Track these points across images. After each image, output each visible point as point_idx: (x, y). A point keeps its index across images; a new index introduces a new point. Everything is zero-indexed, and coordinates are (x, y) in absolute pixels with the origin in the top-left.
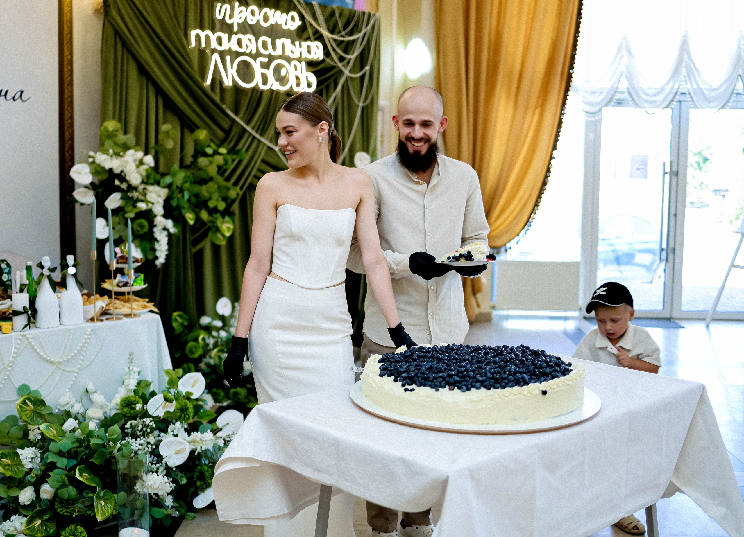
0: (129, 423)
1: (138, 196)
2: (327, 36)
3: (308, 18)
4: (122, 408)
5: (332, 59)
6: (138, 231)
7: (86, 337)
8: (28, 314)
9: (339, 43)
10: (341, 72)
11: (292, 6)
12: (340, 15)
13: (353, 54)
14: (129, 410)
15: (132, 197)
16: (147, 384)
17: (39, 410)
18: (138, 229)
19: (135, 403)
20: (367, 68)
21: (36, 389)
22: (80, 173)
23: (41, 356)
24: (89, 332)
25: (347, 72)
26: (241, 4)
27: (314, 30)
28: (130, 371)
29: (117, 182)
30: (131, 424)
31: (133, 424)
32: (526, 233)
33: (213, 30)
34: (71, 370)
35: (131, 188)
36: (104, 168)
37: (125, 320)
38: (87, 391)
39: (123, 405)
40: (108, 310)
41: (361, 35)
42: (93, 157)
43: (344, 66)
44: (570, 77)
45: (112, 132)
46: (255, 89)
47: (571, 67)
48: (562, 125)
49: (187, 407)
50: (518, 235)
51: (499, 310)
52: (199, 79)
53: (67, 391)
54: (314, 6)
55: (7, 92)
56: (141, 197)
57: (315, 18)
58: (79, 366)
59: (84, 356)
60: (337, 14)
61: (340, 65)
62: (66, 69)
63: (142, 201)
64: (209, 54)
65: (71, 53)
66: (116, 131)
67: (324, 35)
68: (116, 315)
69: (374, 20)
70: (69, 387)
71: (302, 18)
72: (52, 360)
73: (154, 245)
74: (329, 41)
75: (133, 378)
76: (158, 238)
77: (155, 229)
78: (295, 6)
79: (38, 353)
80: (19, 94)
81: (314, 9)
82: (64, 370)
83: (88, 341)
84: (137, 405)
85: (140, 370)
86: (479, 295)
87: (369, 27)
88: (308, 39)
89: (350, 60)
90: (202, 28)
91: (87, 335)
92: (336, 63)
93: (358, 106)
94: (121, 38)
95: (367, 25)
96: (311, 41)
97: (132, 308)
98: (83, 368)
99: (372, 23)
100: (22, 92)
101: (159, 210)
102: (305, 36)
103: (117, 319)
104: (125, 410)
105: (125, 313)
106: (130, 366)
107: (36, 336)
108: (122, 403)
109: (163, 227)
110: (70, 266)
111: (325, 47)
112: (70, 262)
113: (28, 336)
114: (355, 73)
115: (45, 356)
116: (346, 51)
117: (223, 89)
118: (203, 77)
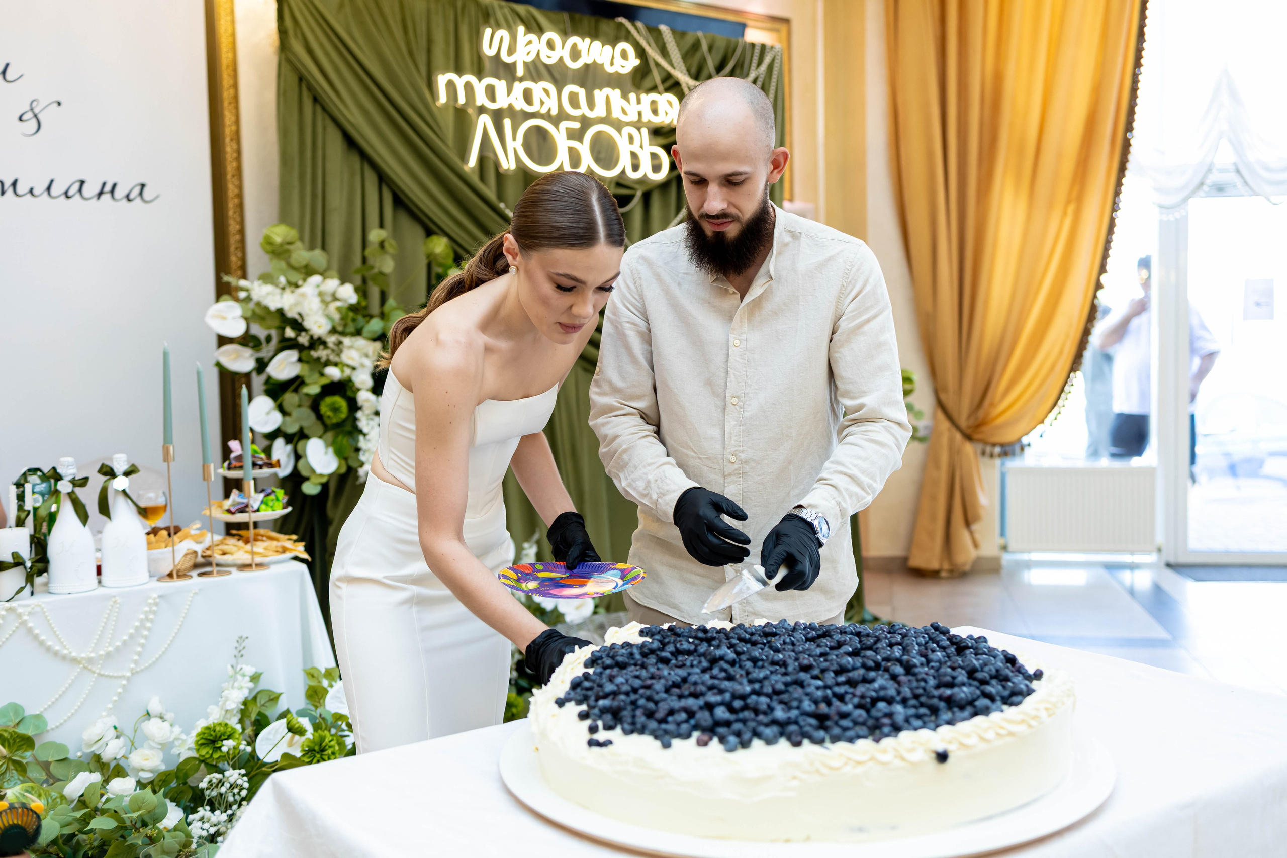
0: (206, 779)
1: (328, 356)
2: (687, 84)
3: (653, 54)
4: (197, 748)
6: (329, 417)
7: (147, 609)
8: (25, 568)
11: (623, 33)
12: (710, 49)
14: (211, 752)
15: (318, 359)
16: (272, 697)
17: (20, 757)
18: (329, 413)
19: (223, 738)
21: (38, 713)
22: (224, 318)
23: (48, 649)
24: (154, 599)
26: (529, 29)
27: (664, 75)
28: (236, 673)
29: (289, 333)
30: (210, 781)
31: (214, 780)
32: (1056, 419)
33: (480, 74)
34: (116, 674)
35: (317, 342)
36: (266, 309)
37: (236, 574)
38: (148, 714)
39: (200, 743)
40: (210, 557)
42: (247, 290)
44: (1126, 145)
45: (281, 245)
47: (1129, 127)
48: (1115, 229)
49: (324, 744)
50: (1042, 422)
51: (1014, 552)
52: (454, 158)
53: (104, 714)
54: (662, 31)
55: (114, 186)
56: (333, 358)
57: (664, 52)
58: (132, 666)
59: (143, 646)
60: (705, 46)
62: (228, 149)
63: (336, 365)
64: (474, 116)
65: (237, 122)
66: (290, 243)
67: (681, 83)
68: (218, 565)
69: (772, 56)
70: (110, 706)
71: (641, 53)
72: (74, 654)
73: (358, 441)
75: (240, 688)
76: (365, 430)
77: (359, 414)
78: (628, 32)
79: (42, 643)
80: (137, 190)
81: (663, 39)
82: (100, 675)
83: (151, 616)
84: (225, 742)
85: (260, 671)
86: (975, 527)
87: (764, 68)
88: (654, 89)
90: (459, 71)
91: (150, 605)
94: (310, 88)
95: (759, 64)
96: (660, 93)
97: (253, 553)
98: (142, 670)
99: (767, 60)
100: (143, 186)
101: (363, 379)
102: (647, 83)
103: (219, 573)
104: (203, 752)
105: (240, 562)
106: (237, 663)
107: (37, 609)
108: (198, 738)
109: (373, 410)
110: (117, 474)
112: (118, 467)
113: (20, 610)
115: (57, 648)
117: (500, 177)
118: (463, 154)
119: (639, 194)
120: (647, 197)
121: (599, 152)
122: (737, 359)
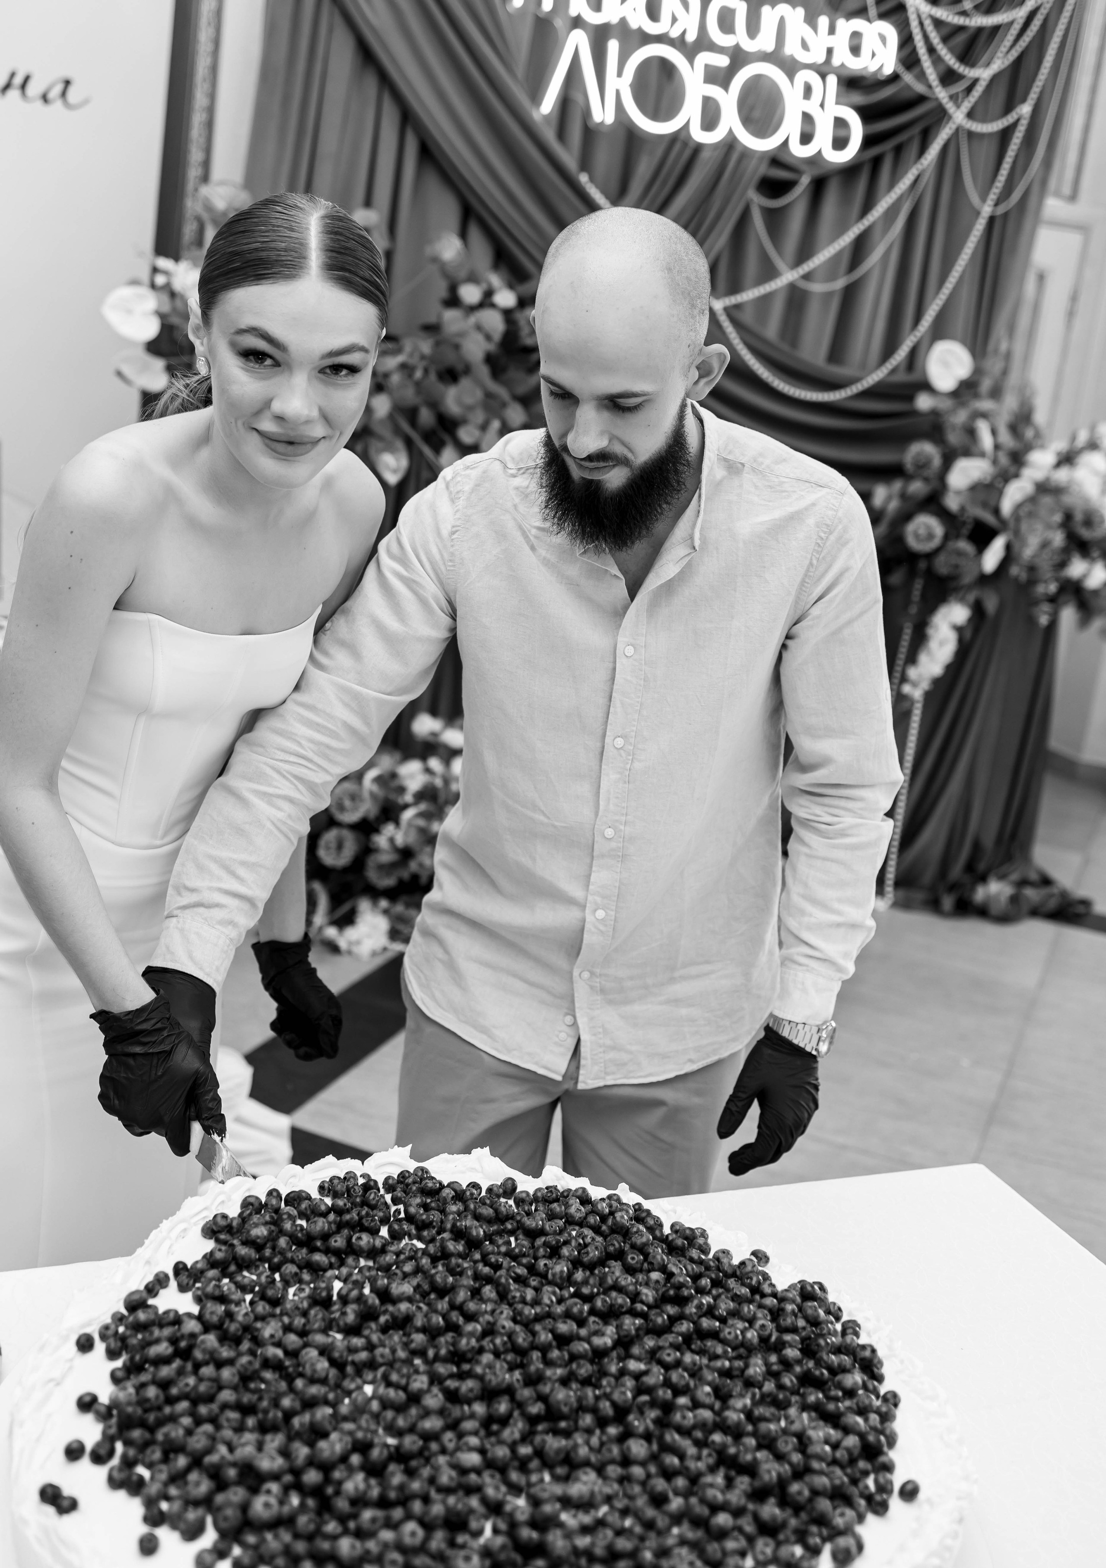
2: (917, 10)
5: (922, 76)
9: (949, 33)
10: (941, 115)
13: (988, 65)
20: (1025, 109)
22: (130, 312)
25: (958, 116)
41: (1020, 14)
42: (167, 274)
43: (953, 98)
46: (680, 138)
52: (521, 96)
55: (28, 78)
61: (942, 94)
64: (562, 31)
67: (908, 6)
74: (921, 24)
80: (58, 88)
88: (859, 12)
89: (975, 81)
92: (930, 87)
93: (978, 213)
96: (869, 20)
100: (68, 83)
111: (906, 41)
114: (984, 120)
116: (967, 56)
117: (590, 132)
118: (536, 94)
119: (805, 181)
120: (819, 185)
121: (752, 109)
122: (629, 678)
